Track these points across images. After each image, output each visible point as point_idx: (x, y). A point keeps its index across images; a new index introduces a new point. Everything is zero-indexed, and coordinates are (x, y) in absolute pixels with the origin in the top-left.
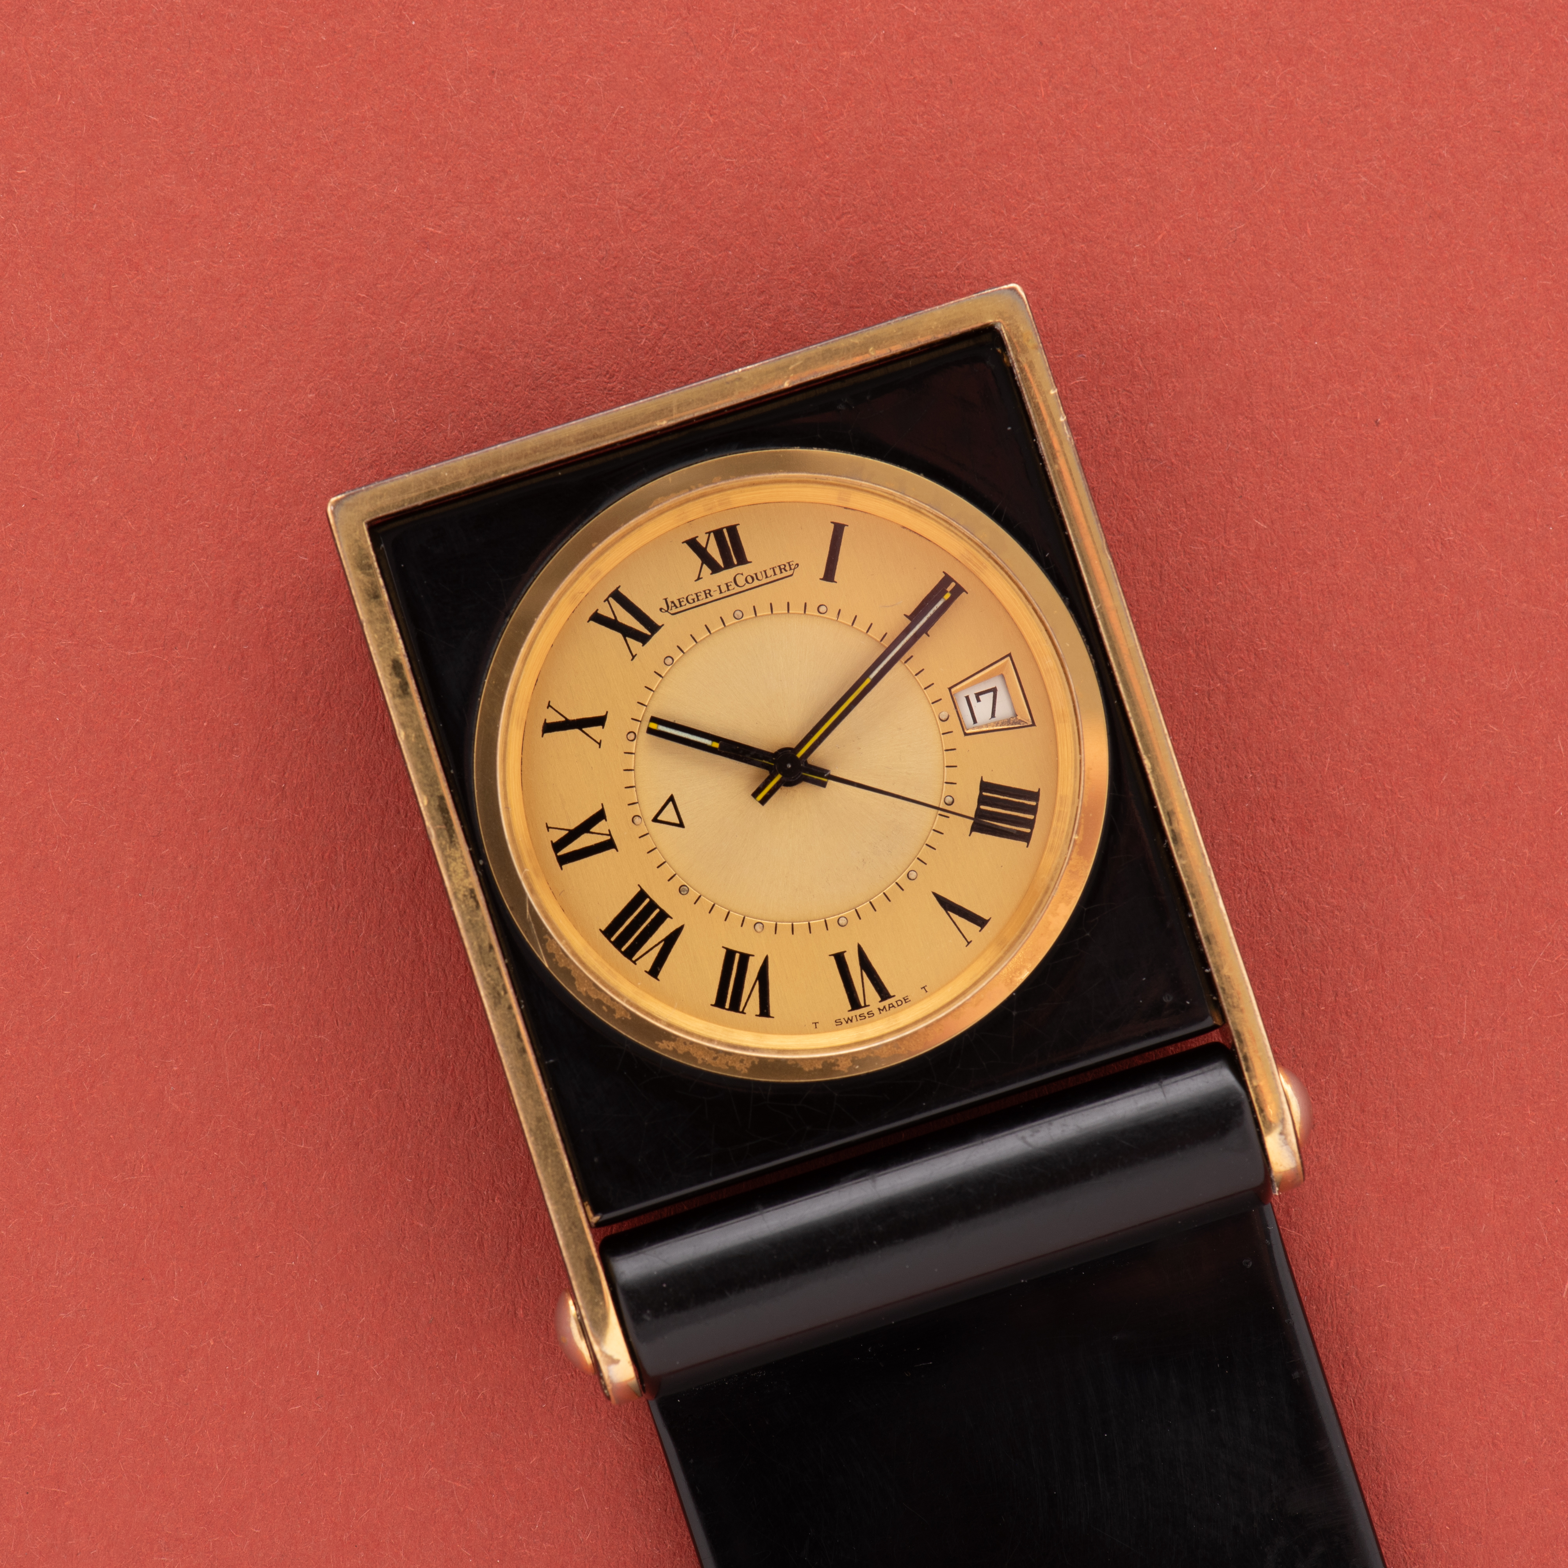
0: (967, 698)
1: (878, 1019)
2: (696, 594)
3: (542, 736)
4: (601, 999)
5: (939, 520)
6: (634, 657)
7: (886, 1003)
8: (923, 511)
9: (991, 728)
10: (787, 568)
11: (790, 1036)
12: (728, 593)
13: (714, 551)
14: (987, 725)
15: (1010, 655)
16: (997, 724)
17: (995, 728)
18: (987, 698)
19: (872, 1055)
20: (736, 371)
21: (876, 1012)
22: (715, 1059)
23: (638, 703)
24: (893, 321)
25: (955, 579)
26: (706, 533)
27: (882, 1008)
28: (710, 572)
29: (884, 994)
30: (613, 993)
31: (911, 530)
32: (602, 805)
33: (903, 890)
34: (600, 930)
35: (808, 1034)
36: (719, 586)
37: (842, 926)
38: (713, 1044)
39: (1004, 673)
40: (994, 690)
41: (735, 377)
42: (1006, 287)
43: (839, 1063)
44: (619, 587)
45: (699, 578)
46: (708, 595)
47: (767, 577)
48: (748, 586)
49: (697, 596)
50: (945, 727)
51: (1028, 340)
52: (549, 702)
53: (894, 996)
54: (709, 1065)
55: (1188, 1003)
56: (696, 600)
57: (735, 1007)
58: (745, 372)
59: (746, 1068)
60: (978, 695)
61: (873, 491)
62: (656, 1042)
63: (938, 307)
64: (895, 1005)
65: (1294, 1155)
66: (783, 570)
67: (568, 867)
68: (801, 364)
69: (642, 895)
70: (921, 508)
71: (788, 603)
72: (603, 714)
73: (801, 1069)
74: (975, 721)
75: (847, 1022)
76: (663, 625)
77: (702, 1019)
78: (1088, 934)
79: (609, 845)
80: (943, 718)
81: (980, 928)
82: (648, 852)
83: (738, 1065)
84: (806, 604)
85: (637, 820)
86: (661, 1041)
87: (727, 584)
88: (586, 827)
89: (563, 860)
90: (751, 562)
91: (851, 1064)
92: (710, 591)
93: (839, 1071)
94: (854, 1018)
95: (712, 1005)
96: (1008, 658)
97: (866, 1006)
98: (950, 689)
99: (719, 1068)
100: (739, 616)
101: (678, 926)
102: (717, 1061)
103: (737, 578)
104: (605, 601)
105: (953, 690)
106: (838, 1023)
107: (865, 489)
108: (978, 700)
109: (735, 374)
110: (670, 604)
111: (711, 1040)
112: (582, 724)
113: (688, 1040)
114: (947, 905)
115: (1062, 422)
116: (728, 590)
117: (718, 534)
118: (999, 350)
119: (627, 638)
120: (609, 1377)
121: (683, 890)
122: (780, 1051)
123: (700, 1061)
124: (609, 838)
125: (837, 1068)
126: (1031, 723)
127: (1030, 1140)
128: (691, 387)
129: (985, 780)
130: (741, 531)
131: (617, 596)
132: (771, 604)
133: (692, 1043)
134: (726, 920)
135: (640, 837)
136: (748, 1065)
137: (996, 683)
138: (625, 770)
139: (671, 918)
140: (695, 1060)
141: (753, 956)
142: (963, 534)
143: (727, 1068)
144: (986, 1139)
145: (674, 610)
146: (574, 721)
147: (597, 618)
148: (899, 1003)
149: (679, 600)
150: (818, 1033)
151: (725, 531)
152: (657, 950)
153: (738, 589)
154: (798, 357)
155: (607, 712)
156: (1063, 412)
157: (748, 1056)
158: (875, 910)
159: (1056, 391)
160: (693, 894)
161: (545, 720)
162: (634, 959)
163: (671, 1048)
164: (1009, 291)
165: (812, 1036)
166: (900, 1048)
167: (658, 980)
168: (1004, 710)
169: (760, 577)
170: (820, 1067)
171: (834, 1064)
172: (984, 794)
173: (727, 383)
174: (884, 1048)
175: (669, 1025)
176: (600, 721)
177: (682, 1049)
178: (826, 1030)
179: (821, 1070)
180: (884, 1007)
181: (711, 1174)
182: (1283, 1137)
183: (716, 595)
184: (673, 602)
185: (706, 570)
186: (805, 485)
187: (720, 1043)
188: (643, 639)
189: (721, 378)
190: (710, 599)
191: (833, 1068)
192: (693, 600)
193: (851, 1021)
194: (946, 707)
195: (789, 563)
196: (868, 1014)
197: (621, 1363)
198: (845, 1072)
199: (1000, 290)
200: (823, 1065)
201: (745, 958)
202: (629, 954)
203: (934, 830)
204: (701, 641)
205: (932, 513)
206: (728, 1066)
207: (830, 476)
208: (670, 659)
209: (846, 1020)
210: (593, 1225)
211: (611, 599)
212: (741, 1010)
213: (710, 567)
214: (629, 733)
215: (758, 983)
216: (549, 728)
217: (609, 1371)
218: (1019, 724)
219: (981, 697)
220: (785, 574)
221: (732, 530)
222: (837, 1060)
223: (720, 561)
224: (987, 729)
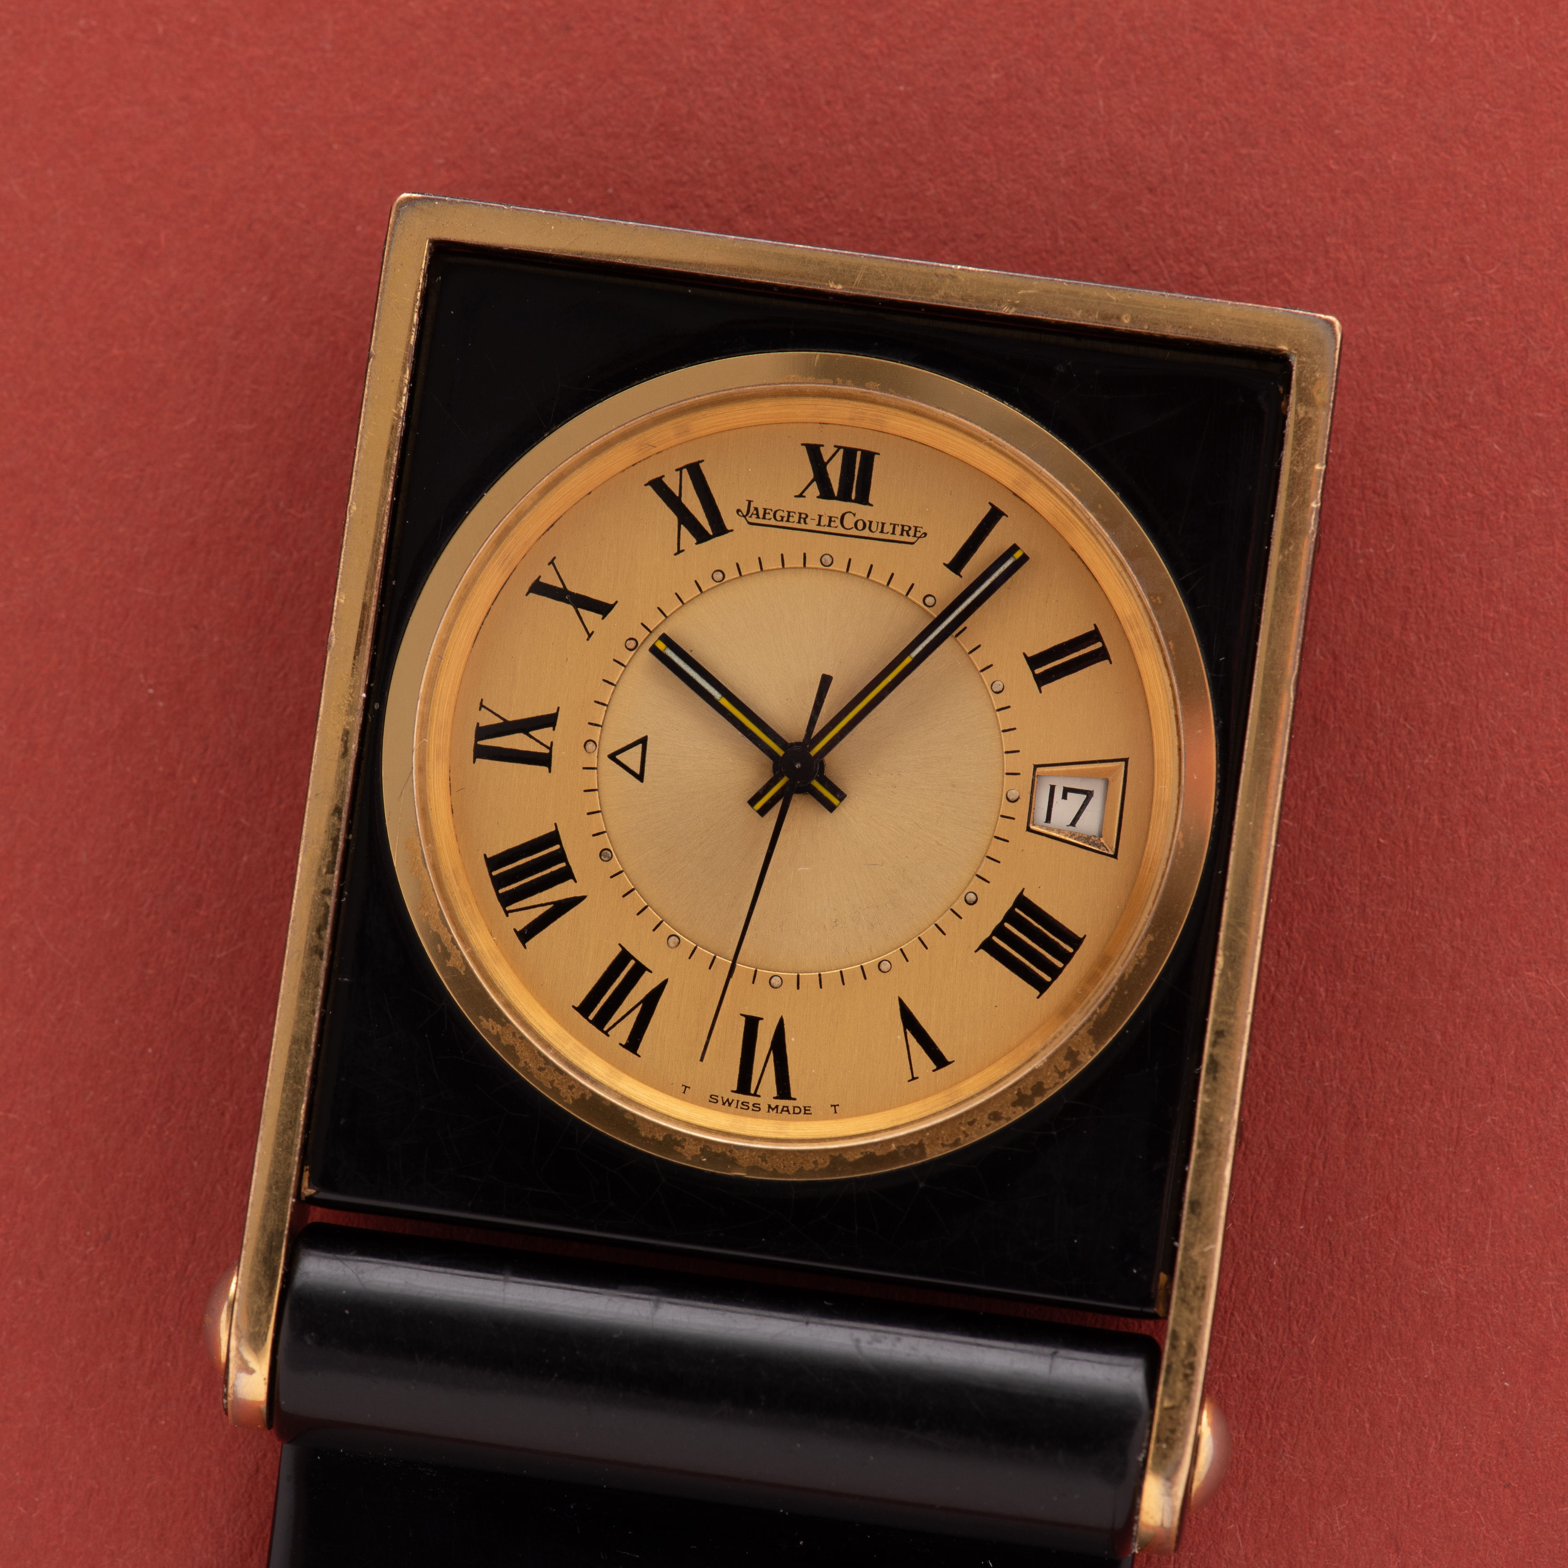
0: (1053, 788)
1: (763, 1118)
2: (789, 512)
3: (527, 594)
4: (441, 934)
5: (1114, 557)
6: (679, 551)
7: (782, 1103)
8: (1100, 538)
9: (1063, 837)
10: (912, 533)
11: (648, 1087)
12: (827, 529)
13: (834, 472)
14: (1059, 831)
15: (1126, 760)
16: (1072, 835)
17: (1068, 839)
18: (1076, 800)
19: (728, 1154)
20: (953, 266)
21: (764, 1108)
22: (541, 1069)
23: (659, 608)
24: (1169, 294)
25: (1104, 640)
26: (835, 446)
27: (773, 1107)
28: (818, 494)
29: (784, 1090)
30: (459, 935)
31: (1079, 557)
32: (558, 708)
33: (865, 978)
34: (485, 855)
35: (671, 1095)
36: (820, 516)
37: (772, 987)
38: (547, 1051)
39: (1110, 779)
40: (1089, 794)
41: (949, 272)
42: (1323, 316)
43: (686, 1144)
44: (702, 461)
45: (801, 495)
46: (802, 520)
47: (882, 532)
48: (854, 532)
49: (789, 516)
50: (1008, 809)
51: (1319, 392)
52: (555, 558)
53: (795, 1099)
54: (530, 1075)
55: (1135, 1271)
56: (785, 519)
57: (600, 1022)
58: (963, 272)
59: (573, 1098)
60: (1066, 791)
61: (1052, 486)
62: (481, 1017)
63: (1230, 302)
64: (791, 1111)
65: (1173, 1513)
66: (905, 533)
67: (483, 763)
68: (1035, 294)
69: (553, 838)
70: (1099, 533)
71: (893, 575)
72: (611, 602)
73: (636, 1130)
74: (1048, 819)
75: (724, 1104)
76: (732, 531)
77: (554, 1018)
78: (1055, 1133)
79: (544, 760)
80: (1011, 798)
81: (935, 1067)
82: (585, 791)
83: (564, 1090)
84: (913, 585)
85: (590, 746)
86: (487, 1018)
87: (830, 518)
88: (526, 726)
89: (481, 753)
90: (871, 505)
91: (699, 1153)
92: (807, 516)
93: (680, 1154)
94: (735, 1103)
95: (574, 1007)
96: (1123, 763)
97: (755, 1095)
98: (1036, 767)
99: (540, 1082)
100: (827, 563)
101: (579, 894)
102: (542, 1074)
103: (846, 516)
104: (677, 470)
105: (1039, 770)
106: (713, 1099)
107: (1043, 479)
108: (1065, 797)
109: (951, 268)
110: (752, 509)
111: (548, 1046)
112: (581, 602)
113: (519, 1032)
114: (909, 1021)
115: (1313, 508)
116: (829, 525)
117: (849, 454)
118: (1281, 389)
119: (682, 526)
120: (234, 1385)
121: (605, 854)
122: (624, 1098)
123: (522, 1064)
124: (547, 751)
125: (679, 1149)
126: (1112, 853)
127: (863, 1345)
128: (891, 260)
129: (1025, 894)
130: (878, 463)
131: (695, 471)
132: (871, 566)
133: (523, 1037)
134: (638, 914)
135: (584, 768)
136: (577, 1096)
137: (1096, 787)
138: (604, 680)
139: (576, 881)
140: (516, 1059)
141: (651, 972)
142: (1135, 587)
143: (550, 1087)
144: (816, 1320)
145: (754, 519)
146: (572, 594)
147: (658, 485)
148: (797, 1110)
149: (765, 510)
150: (683, 1099)
151: (859, 454)
152: (541, 911)
153: (841, 530)
154: (1035, 283)
155: (616, 602)
156: (1319, 496)
157: (581, 1085)
158: (821, 987)
159: (1324, 467)
160: (615, 865)
161: (540, 577)
162: (508, 908)
163: (494, 1032)
164: (1324, 323)
165: (673, 1099)
166: (766, 1162)
167: (525, 947)
168: (1090, 823)
169: (874, 528)
170: (661, 1139)
171: (678, 1143)
172: (1017, 910)
173: (937, 275)
174: (747, 1152)
175: (508, 1005)
176: (603, 609)
177: (508, 1039)
178: (694, 1101)
179: (660, 1143)
180: (777, 1107)
181: (470, 1204)
182: (1169, 1484)
183: (812, 525)
184: (756, 509)
185: (814, 489)
186: (976, 442)
187: (557, 1054)
188: (701, 536)
189: (932, 266)
190: (803, 526)
191: (675, 1147)
192: (782, 517)
193: (730, 1105)
194: (1019, 787)
195: (916, 528)
196: (753, 1105)
197: (254, 1375)
198: (686, 1158)
199: (1314, 316)
200: (665, 1137)
201: (640, 970)
202: (506, 900)
203: (936, 925)
204: (769, 570)
205: (1109, 546)
206: (552, 1085)
207: (1008, 445)
208: (721, 575)
209: (725, 1100)
210: (303, 1198)
211: (685, 471)
212: (605, 1029)
213: (820, 488)
214: (630, 639)
215: (641, 1006)
216: (539, 588)
217: (236, 1378)
218: (1099, 847)
219: (1069, 795)
220: (905, 538)
221: (869, 457)
222: (685, 1140)
223: (836, 488)
224: (1058, 835)
